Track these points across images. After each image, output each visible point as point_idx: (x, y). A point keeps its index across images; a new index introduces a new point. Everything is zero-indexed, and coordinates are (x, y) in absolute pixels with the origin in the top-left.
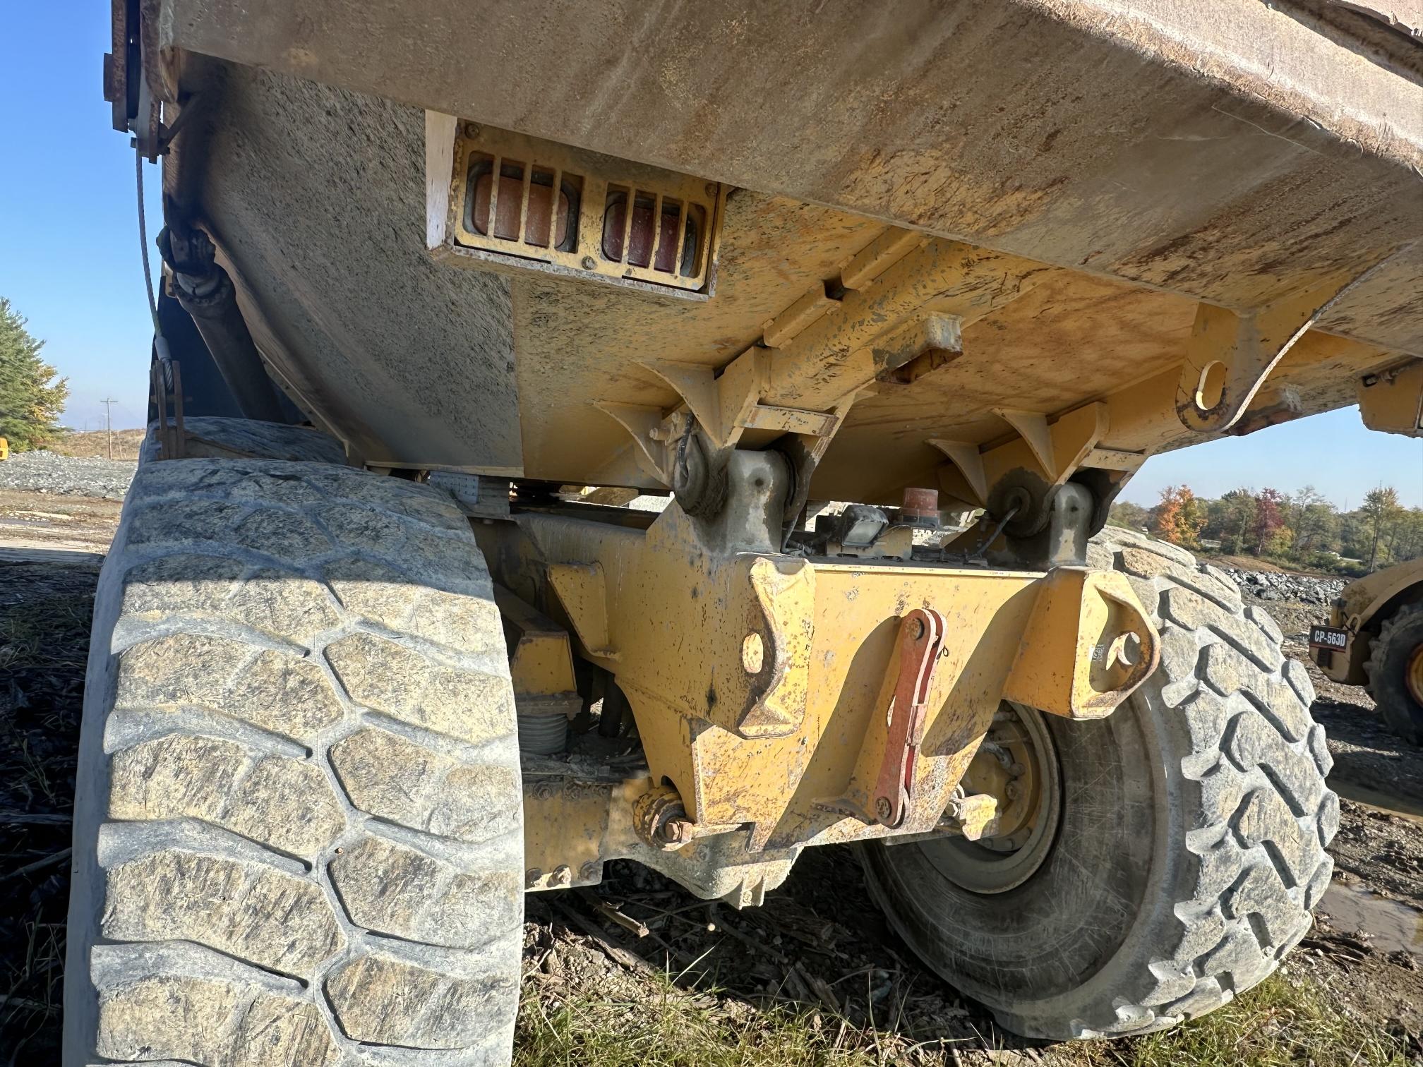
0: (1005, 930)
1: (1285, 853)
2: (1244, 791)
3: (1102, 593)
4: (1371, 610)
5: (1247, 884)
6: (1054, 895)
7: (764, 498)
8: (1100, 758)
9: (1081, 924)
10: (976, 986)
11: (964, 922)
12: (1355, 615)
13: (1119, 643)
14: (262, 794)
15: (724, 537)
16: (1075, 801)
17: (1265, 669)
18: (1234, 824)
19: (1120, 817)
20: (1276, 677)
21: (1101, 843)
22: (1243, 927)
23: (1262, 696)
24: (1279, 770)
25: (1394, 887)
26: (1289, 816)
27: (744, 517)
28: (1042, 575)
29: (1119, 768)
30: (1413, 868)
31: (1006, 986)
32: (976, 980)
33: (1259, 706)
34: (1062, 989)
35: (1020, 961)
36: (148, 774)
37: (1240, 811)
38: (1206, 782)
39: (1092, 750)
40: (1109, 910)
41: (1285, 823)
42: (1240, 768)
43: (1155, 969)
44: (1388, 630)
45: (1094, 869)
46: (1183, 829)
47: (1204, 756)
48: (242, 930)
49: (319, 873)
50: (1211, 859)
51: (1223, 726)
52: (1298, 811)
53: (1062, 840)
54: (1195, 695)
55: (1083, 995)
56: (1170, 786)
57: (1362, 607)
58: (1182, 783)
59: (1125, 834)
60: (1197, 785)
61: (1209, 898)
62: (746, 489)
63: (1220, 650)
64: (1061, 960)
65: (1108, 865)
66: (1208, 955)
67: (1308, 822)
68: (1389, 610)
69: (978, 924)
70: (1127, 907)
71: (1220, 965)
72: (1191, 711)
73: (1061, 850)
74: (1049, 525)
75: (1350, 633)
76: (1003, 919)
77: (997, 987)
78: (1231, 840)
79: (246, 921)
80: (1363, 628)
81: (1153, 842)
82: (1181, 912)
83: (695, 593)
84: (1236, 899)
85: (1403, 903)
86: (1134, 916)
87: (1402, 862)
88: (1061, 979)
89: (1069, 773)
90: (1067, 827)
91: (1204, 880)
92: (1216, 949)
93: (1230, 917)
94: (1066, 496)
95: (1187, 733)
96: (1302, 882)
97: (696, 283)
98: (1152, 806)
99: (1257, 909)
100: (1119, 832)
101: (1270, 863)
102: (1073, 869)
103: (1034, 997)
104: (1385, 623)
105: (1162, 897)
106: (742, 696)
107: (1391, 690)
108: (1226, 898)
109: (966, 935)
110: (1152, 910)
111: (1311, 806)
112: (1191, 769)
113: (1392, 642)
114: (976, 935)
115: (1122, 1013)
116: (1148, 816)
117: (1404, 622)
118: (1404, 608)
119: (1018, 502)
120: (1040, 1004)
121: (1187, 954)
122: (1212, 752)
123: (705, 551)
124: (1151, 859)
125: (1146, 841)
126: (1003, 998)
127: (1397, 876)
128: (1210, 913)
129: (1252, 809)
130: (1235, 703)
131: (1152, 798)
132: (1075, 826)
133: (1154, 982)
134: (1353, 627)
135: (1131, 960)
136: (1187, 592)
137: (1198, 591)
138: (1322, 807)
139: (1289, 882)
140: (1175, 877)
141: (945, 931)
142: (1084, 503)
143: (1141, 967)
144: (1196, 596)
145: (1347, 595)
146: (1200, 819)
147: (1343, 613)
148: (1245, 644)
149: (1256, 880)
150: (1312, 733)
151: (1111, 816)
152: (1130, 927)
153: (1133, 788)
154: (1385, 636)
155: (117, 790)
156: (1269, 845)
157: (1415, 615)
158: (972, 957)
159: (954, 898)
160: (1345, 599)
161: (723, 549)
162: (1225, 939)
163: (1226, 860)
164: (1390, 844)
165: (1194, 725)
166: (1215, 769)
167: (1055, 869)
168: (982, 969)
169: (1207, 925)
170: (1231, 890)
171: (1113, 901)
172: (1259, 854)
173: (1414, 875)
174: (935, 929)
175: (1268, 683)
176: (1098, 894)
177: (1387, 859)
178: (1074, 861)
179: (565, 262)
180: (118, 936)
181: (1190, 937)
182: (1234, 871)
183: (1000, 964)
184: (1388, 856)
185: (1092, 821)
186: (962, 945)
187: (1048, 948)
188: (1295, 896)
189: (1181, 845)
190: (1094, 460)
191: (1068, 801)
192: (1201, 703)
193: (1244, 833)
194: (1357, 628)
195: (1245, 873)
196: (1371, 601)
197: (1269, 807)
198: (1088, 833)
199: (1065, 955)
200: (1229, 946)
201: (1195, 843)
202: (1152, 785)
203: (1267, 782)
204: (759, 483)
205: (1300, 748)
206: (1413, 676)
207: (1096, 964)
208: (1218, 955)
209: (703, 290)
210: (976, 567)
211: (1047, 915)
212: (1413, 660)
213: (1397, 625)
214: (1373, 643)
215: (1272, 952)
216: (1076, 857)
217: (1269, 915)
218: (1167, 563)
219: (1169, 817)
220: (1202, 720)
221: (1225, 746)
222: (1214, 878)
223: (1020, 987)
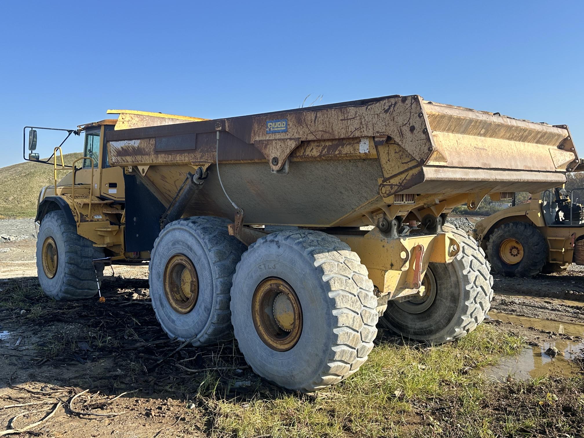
0: (426, 320)
1: (485, 288)
2: (476, 276)
3: (448, 237)
4: (486, 232)
5: (479, 295)
6: (437, 308)
7: (396, 227)
8: (445, 274)
9: (445, 312)
10: (419, 336)
11: (414, 321)
12: (481, 234)
13: (452, 247)
14: (348, 285)
15: (391, 235)
16: (440, 285)
17: (475, 250)
18: (475, 283)
19: (451, 286)
20: (477, 251)
21: (447, 293)
22: (478, 305)
23: (476, 256)
24: (481, 271)
25: (505, 310)
26: (484, 280)
27: (393, 231)
28: (436, 235)
29: (450, 275)
30: (509, 305)
31: (428, 333)
32: (420, 335)
33: (476, 258)
34: (442, 329)
35: (431, 326)
36: (334, 283)
37: (475, 280)
38: (468, 274)
39: (442, 273)
40: (451, 307)
41: (484, 282)
42: (474, 271)
43: (462, 317)
44: (492, 238)
45: (447, 299)
46: (465, 285)
47: (467, 269)
48: (352, 305)
49: (357, 296)
50: (471, 291)
51: (470, 262)
52: (486, 280)
53: (438, 295)
54: (463, 257)
55: (447, 329)
56: (461, 277)
57: (482, 231)
58: (464, 275)
59: (453, 289)
60: (467, 275)
61: (472, 300)
62: (393, 226)
63: (466, 247)
64: (441, 322)
65: (450, 297)
66: (473, 312)
67: (488, 281)
68: (491, 231)
69: (418, 321)
70: (455, 305)
71: (475, 315)
72: (463, 260)
73: (438, 297)
74: (436, 225)
75: (480, 241)
76: (425, 318)
77: (426, 334)
78: (474, 286)
79: (351, 304)
80: (484, 238)
81: (459, 289)
82: (467, 303)
83: (383, 246)
84: (477, 299)
85: (507, 313)
86: (457, 307)
87: (506, 304)
88: (442, 326)
89: (437, 279)
90: (439, 292)
91: (471, 295)
92: (474, 311)
93: (476, 303)
94: (439, 219)
95: (463, 265)
96: (488, 295)
97: (413, 202)
98: (458, 282)
99: (481, 301)
100: (451, 289)
101: (482, 290)
102: (441, 301)
103: (436, 333)
104: (491, 236)
105: (462, 301)
106: (401, 264)
107: (495, 259)
108: (475, 299)
109: (416, 324)
110: (461, 304)
111: (488, 278)
112: (465, 272)
113: (493, 242)
114: (418, 324)
115: (456, 330)
116: (457, 284)
117: (496, 235)
118: (496, 230)
119: (430, 221)
120: (437, 334)
121: (469, 313)
122: (468, 269)
123: (385, 238)
124: (459, 293)
125: (458, 290)
126: (427, 336)
127: (505, 308)
128: (472, 303)
129: (478, 279)
130: (471, 258)
131: (458, 280)
132: (440, 291)
133: (463, 320)
134: (480, 238)
135: (458, 316)
136: (457, 235)
137: (459, 234)
138: (490, 278)
139: (486, 295)
140: (465, 296)
141: (409, 325)
142: (441, 220)
143: (460, 318)
144: (459, 236)
145: (477, 227)
146: (469, 283)
147: (477, 234)
148: (470, 245)
149: (480, 294)
150: (486, 263)
151: (449, 286)
152: (456, 310)
153: (453, 279)
154: (491, 240)
155: (331, 286)
156: (481, 287)
157: (499, 232)
158: (418, 329)
159: (411, 316)
160: (476, 229)
161: (391, 237)
162: (476, 308)
163: (474, 290)
164: (502, 300)
165: (464, 263)
166: (470, 272)
167: (437, 302)
168: (421, 331)
169: (472, 305)
170: (476, 297)
171: (452, 305)
172: (479, 289)
173: (509, 306)
174: (406, 326)
175: (476, 253)
176: (448, 304)
177: (502, 304)
178: (442, 299)
179: (403, 203)
180: (338, 307)
181: (469, 308)
182: (476, 293)
183: (426, 328)
184: (502, 303)
185: (445, 289)
186: (415, 327)
187: (438, 321)
188: (487, 297)
189: (465, 288)
190: (444, 212)
191: (438, 285)
192: (465, 258)
193: (477, 284)
194: (482, 239)
195: (478, 293)
196: (485, 229)
197: (480, 278)
198: (444, 291)
199: (442, 321)
200: (476, 310)
201: (468, 288)
202: (457, 277)
203: (479, 274)
204: (395, 225)
205: (484, 266)
206: (501, 252)
207: (449, 320)
208: (475, 312)
209: (414, 203)
210: (422, 235)
211: (436, 313)
212: (501, 247)
213: (494, 236)
214: (487, 243)
215: (484, 311)
216: (442, 298)
217: (483, 302)
218: (451, 229)
219: (462, 284)
220: (466, 262)
221: (471, 267)
222: (472, 295)
223: (431, 332)
